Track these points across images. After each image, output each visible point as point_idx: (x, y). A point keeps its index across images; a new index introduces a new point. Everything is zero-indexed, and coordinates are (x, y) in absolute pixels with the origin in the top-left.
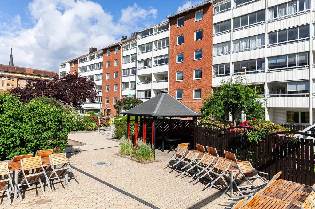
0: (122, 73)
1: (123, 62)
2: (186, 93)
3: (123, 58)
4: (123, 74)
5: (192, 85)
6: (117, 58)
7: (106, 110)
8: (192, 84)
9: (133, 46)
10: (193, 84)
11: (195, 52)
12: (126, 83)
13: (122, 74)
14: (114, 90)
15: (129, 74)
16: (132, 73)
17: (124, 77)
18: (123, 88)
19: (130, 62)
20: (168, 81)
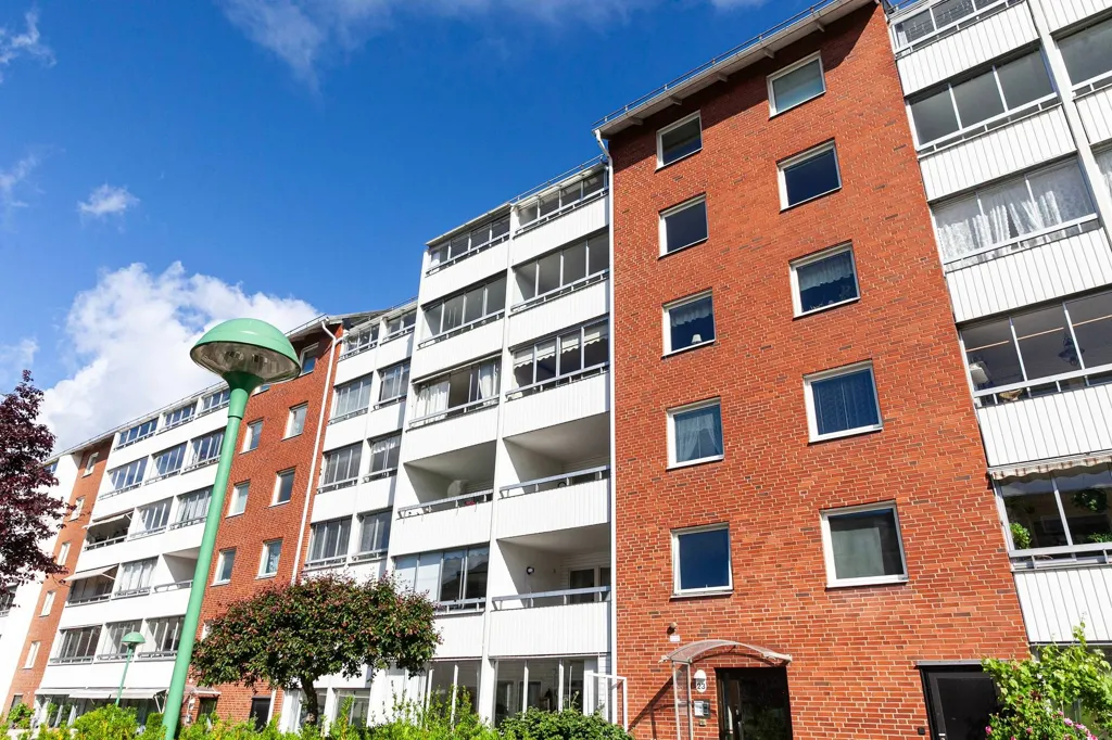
0: (318, 472)
1: (332, 415)
2: (756, 548)
3: (335, 393)
4: (322, 479)
5: (809, 483)
6: (301, 399)
7: (192, 701)
8: (806, 474)
9: (396, 327)
10: (815, 475)
11: (794, 276)
12: (332, 524)
13: (315, 480)
14: (262, 573)
15: (355, 472)
16: (377, 463)
17: (326, 490)
18: (316, 555)
19: (371, 408)
20: (606, 474)
